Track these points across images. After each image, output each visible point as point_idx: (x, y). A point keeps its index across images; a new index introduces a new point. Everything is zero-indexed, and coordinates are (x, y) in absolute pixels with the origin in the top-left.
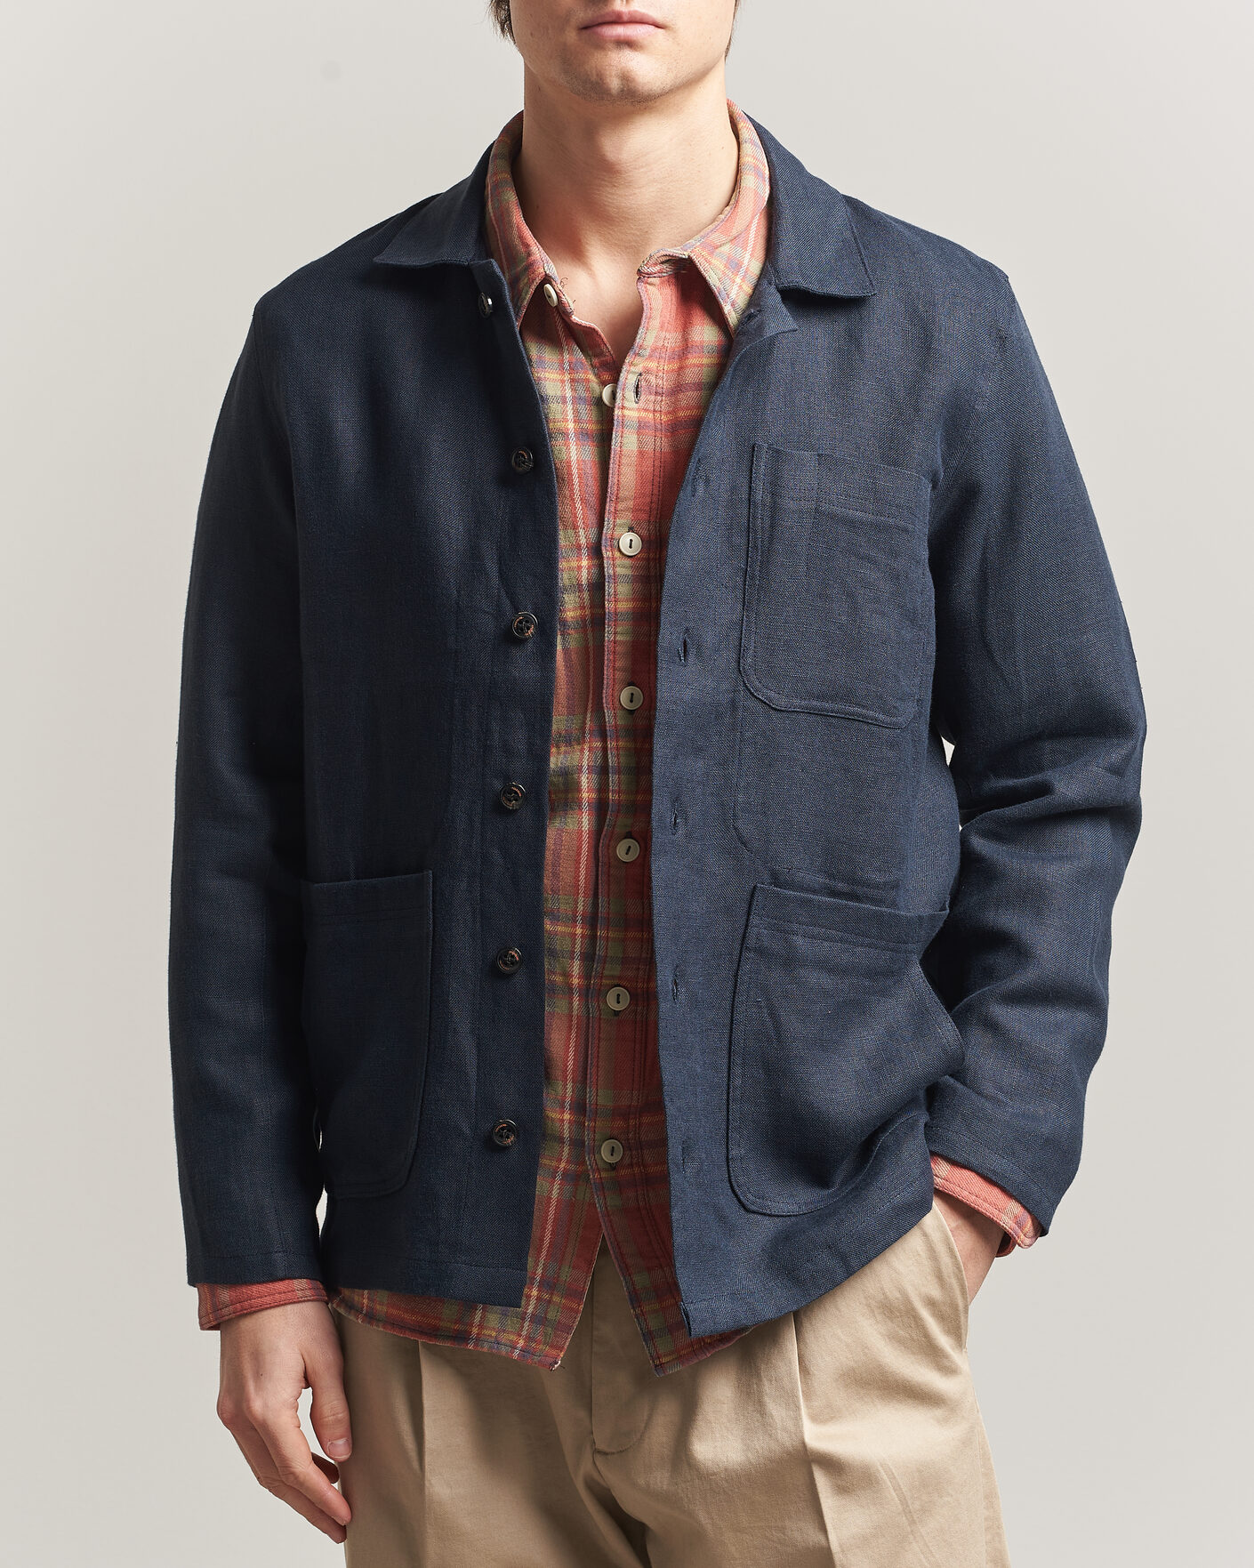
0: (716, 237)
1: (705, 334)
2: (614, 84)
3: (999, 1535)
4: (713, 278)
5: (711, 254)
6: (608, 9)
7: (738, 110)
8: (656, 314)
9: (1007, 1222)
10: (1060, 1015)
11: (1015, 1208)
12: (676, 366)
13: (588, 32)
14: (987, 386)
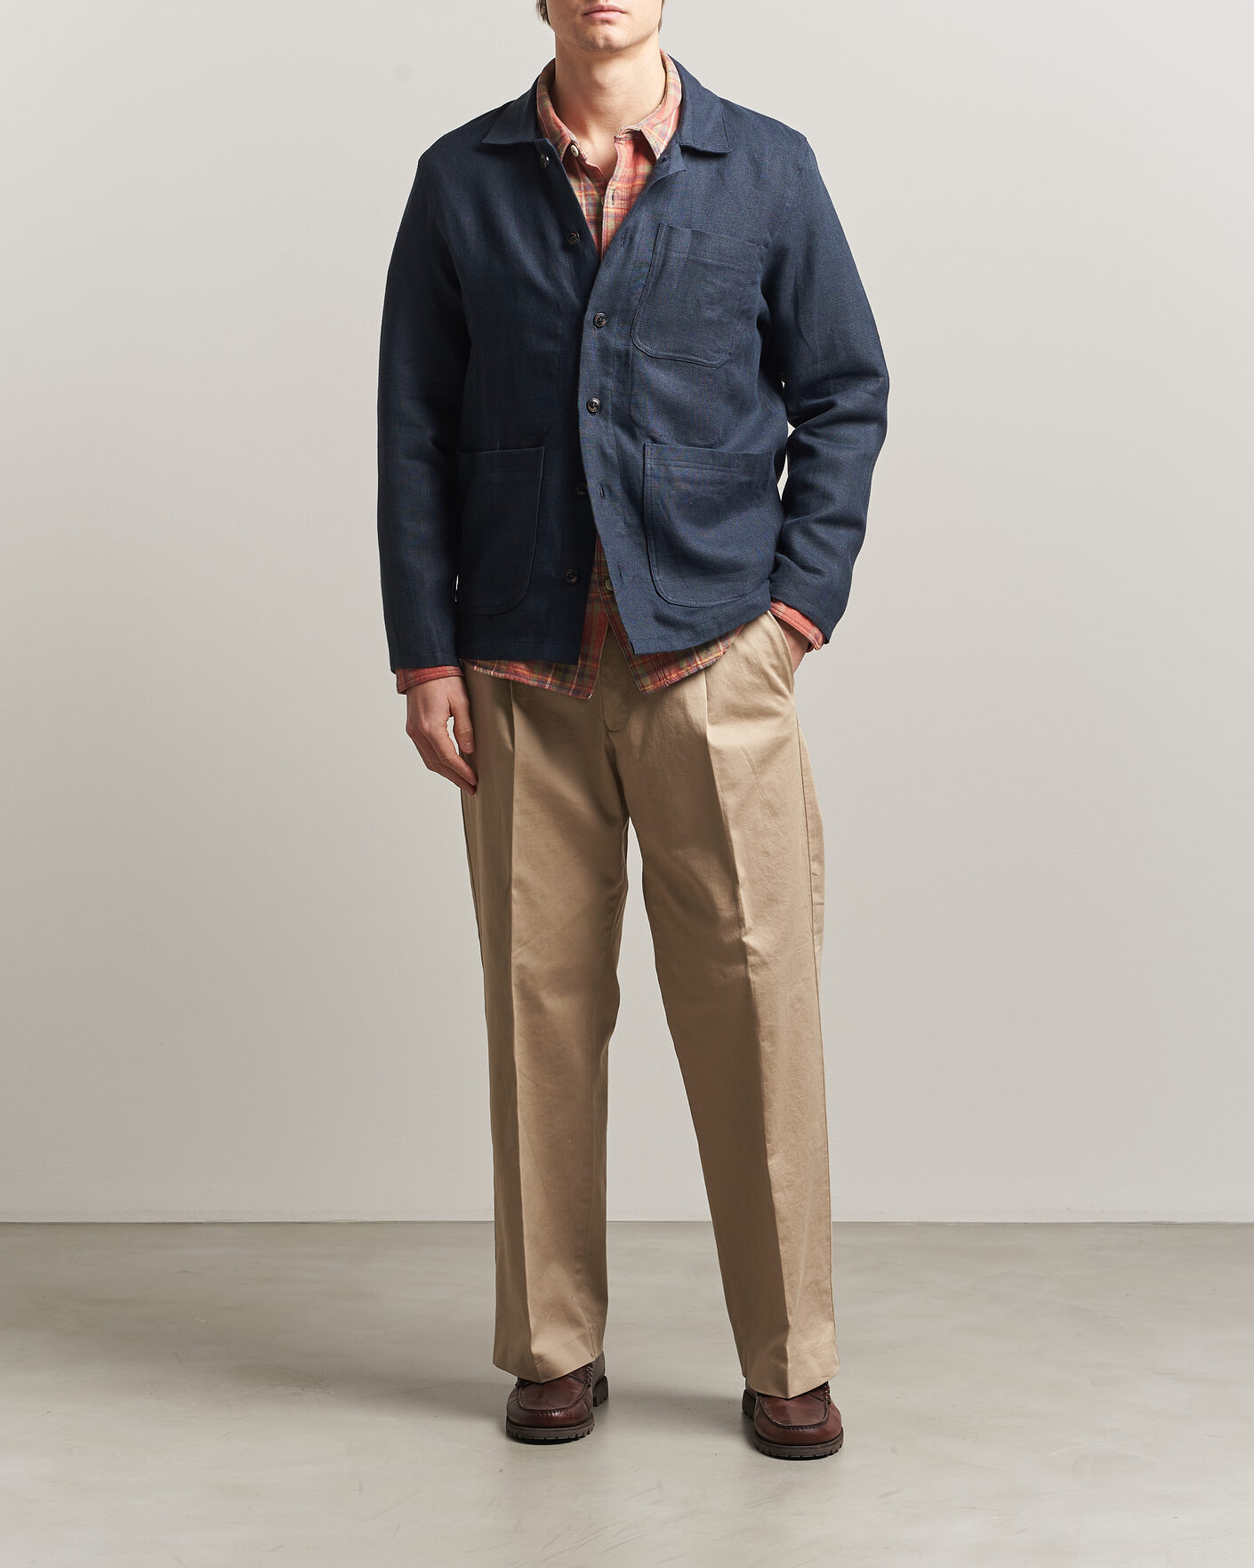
0: (654, 120)
1: (644, 168)
2: (601, 43)
3: (813, 790)
4: (652, 142)
5: (651, 129)
6: (597, 4)
7: (665, 55)
8: (624, 159)
9: (811, 637)
10: (842, 532)
11: (816, 631)
12: (630, 185)
13: (587, 16)
14: (790, 194)
